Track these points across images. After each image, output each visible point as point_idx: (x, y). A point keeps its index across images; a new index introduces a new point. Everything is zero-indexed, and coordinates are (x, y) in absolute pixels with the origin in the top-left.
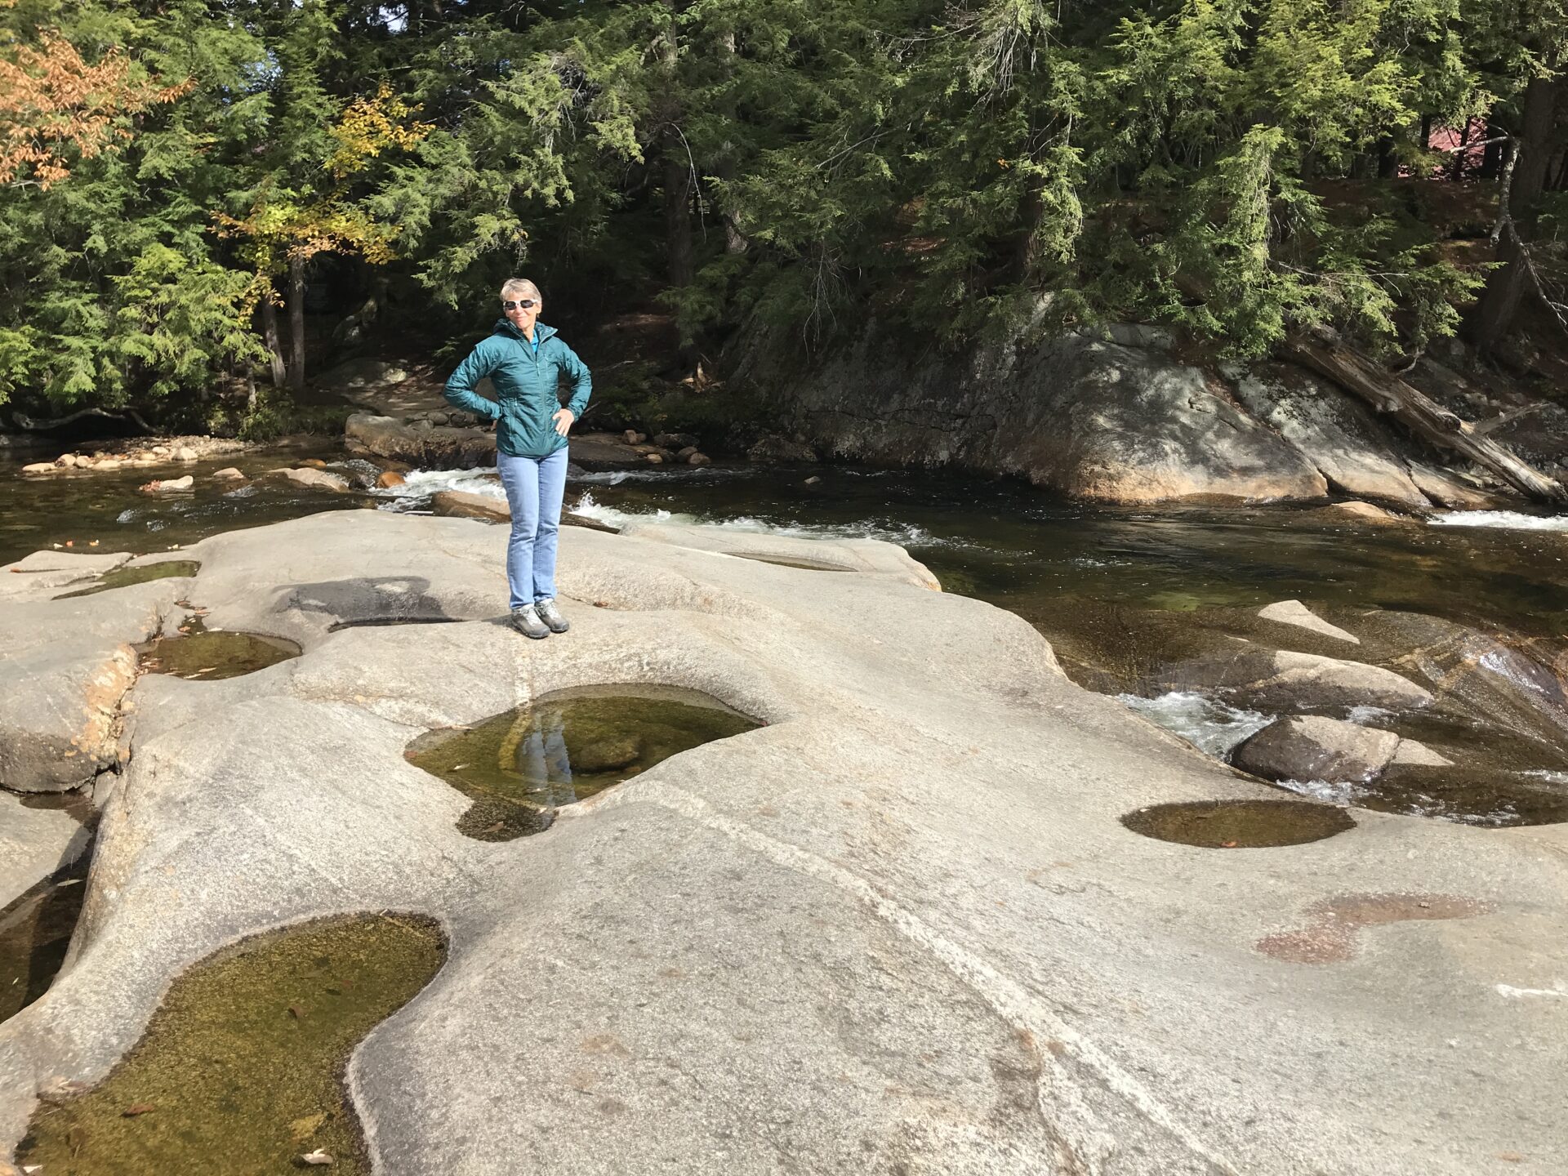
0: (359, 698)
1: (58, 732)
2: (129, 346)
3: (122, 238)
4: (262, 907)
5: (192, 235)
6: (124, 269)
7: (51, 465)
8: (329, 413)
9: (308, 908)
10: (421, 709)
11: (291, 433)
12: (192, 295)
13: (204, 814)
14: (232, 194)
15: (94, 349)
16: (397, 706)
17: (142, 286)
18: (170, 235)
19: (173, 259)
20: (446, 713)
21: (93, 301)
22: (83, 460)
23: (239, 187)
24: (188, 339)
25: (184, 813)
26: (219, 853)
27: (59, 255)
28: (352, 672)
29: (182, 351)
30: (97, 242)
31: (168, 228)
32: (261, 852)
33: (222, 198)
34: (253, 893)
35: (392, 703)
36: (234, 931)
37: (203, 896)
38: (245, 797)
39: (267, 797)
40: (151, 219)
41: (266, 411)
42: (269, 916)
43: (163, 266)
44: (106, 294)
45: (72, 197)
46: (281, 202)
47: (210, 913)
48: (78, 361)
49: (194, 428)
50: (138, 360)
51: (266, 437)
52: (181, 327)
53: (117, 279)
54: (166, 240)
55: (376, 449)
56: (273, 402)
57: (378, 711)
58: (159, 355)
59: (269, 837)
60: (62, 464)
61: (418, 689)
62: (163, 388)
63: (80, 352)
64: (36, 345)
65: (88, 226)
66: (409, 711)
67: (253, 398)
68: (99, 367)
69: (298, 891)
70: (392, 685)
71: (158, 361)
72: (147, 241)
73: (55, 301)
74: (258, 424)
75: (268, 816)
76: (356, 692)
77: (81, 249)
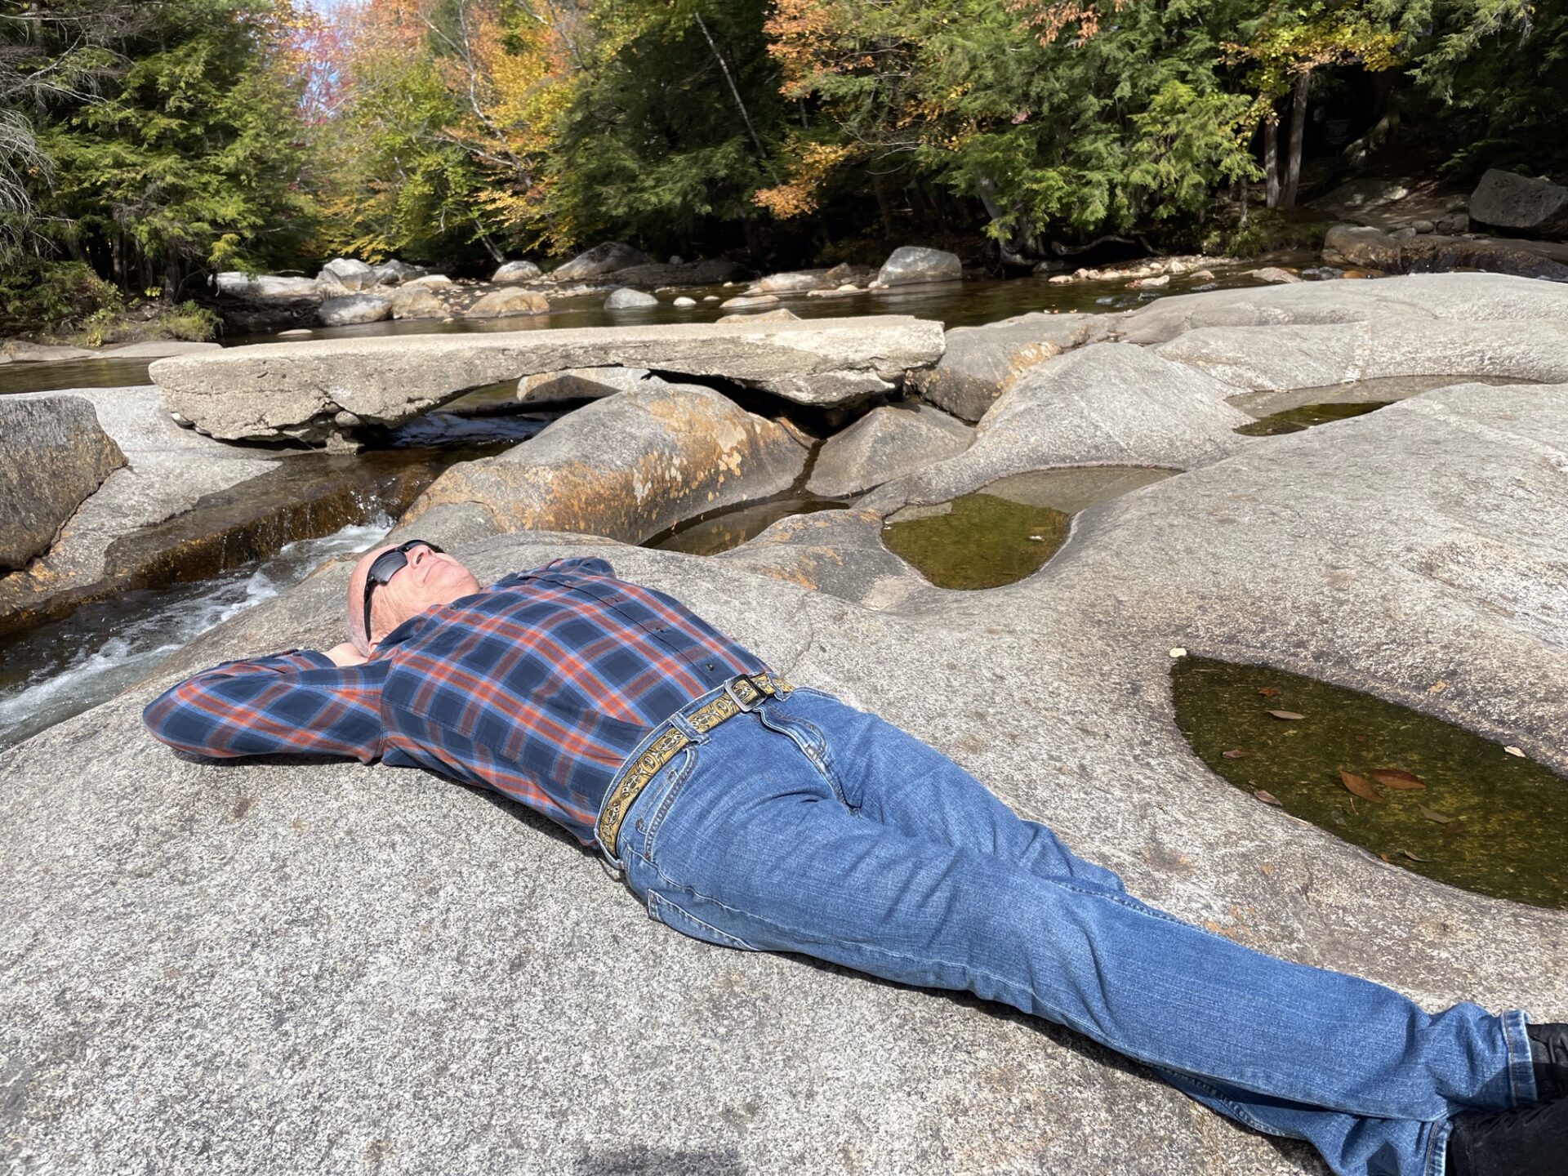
0: (1200, 363)
1: (990, 378)
2: (1136, 177)
3: (1143, 82)
4: (1068, 452)
5: (1204, 71)
6: (1143, 108)
7: (1070, 278)
8: (1314, 229)
9: (1100, 458)
10: (1250, 374)
11: (1275, 249)
12: (1196, 122)
13: (1046, 396)
14: (1242, 25)
15: (1110, 181)
16: (1229, 371)
17: (1155, 121)
18: (1185, 73)
19: (1184, 92)
20: (1271, 379)
21: (1115, 140)
22: (1093, 274)
23: (1251, 15)
24: (1189, 166)
25: (1034, 395)
26: (1048, 417)
27: (1093, 103)
28: (1200, 344)
29: (1182, 177)
30: (1124, 90)
31: (1184, 67)
32: (1077, 421)
33: (1236, 30)
34: (1065, 444)
35: (1227, 368)
36: (1046, 462)
37: (1032, 440)
38: (1077, 390)
39: (1091, 391)
40: (1170, 60)
41: (1254, 228)
42: (1072, 458)
43: (1175, 101)
44: (1128, 133)
45: (1106, 49)
46: (1289, 25)
47: (1034, 450)
48: (1097, 192)
49: (1189, 249)
50: (1144, 188)
51: (1250, 254)
52: (1185, 154)
53: (1135, 117)
54: (1182, 77)
55: (1351, 257)
56: (1262, 222)
57: (1214, 373)
58: (1162, 182)
59: (1086, 412)
60: (1078, 276)
61: (1253, 360)
62: (1163, 212)
63: (1099, 184)
64: (1069, 183)
65: (1118, 75)
66: (1240, 376)
67: (1244, 219)
68: (1112, 195)
69: (1096, 448)
70: (1230, 354)
71: (1161, 187)
72: (1164, 81)
73: (1087, 145)
74: (1245, 242)
75: (1089, 402)
76: (1199, 358)
77: (1110, 97)
